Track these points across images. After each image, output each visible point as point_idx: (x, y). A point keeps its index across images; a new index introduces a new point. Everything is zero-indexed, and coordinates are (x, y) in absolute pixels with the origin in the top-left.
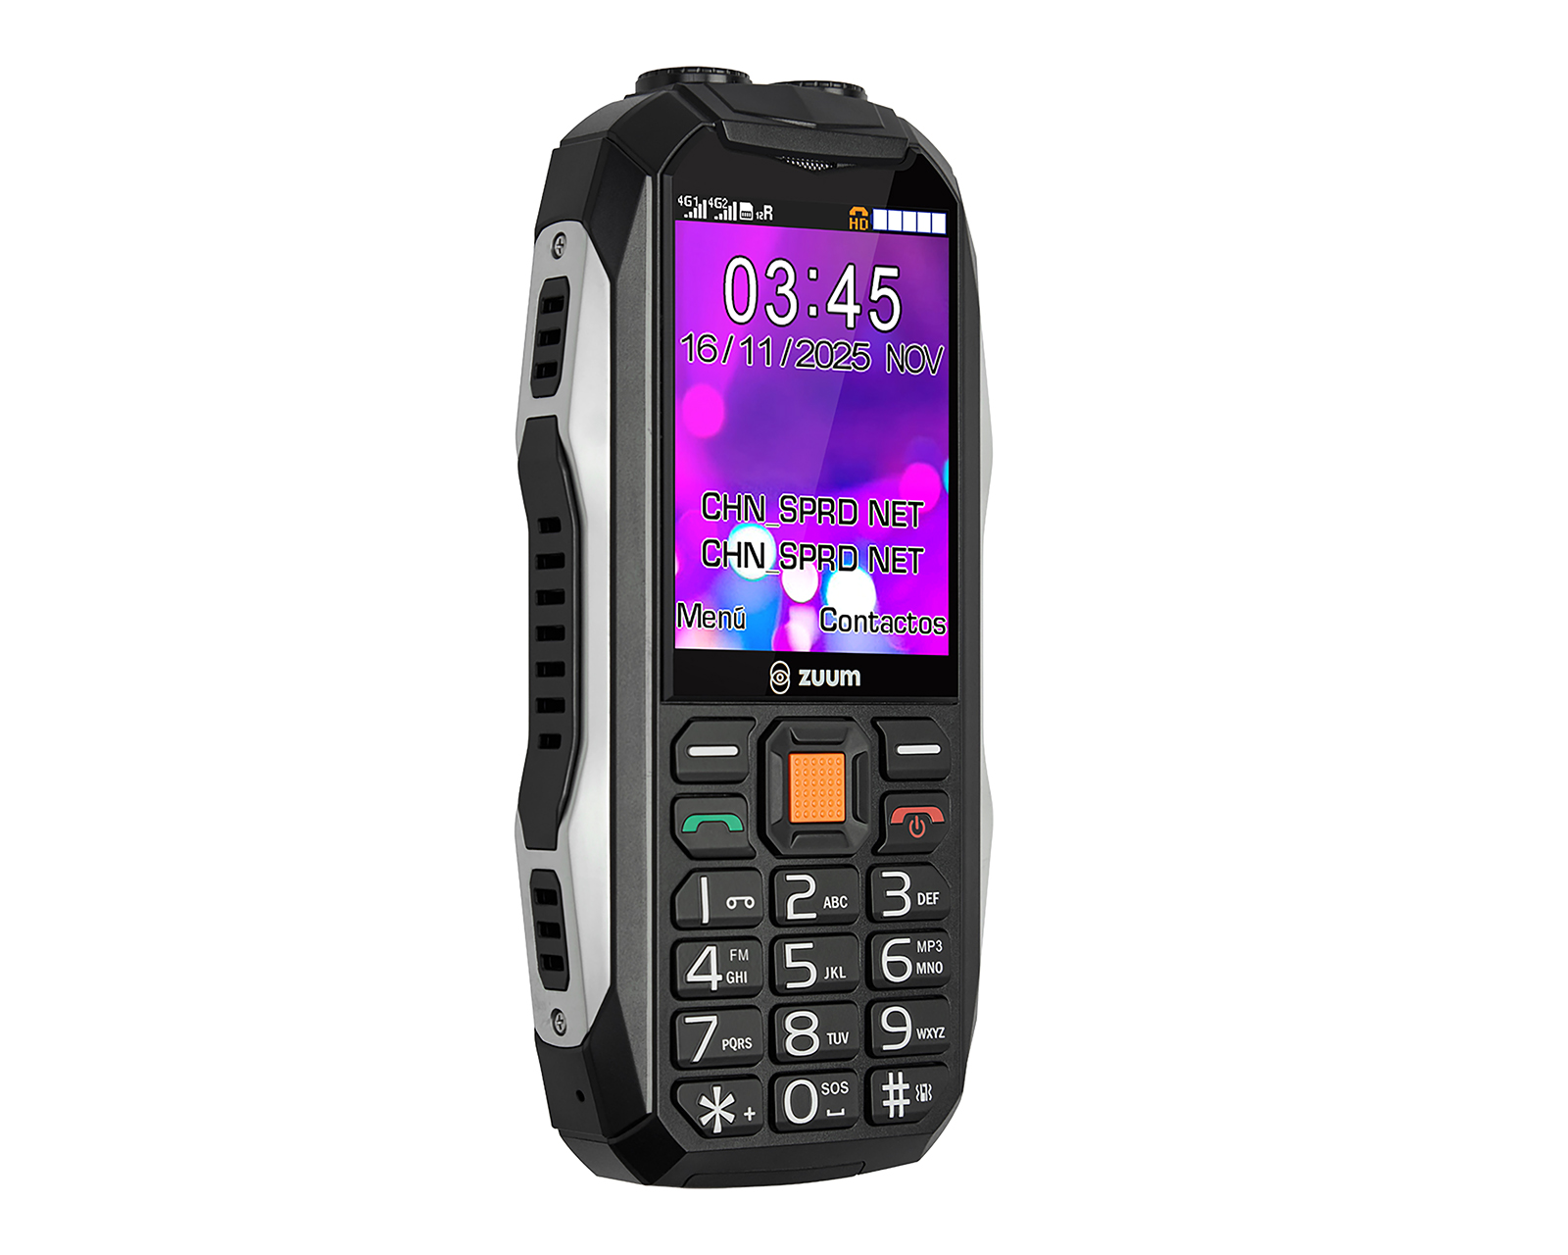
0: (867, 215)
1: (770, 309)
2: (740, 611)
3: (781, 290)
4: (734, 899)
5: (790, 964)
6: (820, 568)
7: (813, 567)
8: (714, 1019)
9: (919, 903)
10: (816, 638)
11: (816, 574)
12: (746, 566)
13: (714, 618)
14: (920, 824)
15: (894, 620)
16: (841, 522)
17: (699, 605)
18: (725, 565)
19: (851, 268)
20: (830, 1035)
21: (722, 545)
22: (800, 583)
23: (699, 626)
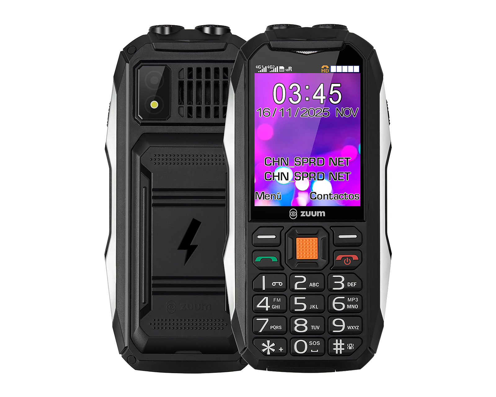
0: (328, 68)
1: (291, 99)
2: (279, 194)
3: (295, 93)
4: (275, 283)
5: (296, 303)
6: (310, 180)
7: (308, 180)
8: (267, 320)
9: (348, 286)
10: (309, 202)
11: (309, 181)
12: (281, 180)
13: (269, 196)
14: (349, 261)
15: (339, 195)
16: (318, 165)
17: (264, 193)
18: (274, 180)
19: (322, 85)
20: (312, 326)
21: (272, 174)
22: (302, 185)
23: (264, 199)
